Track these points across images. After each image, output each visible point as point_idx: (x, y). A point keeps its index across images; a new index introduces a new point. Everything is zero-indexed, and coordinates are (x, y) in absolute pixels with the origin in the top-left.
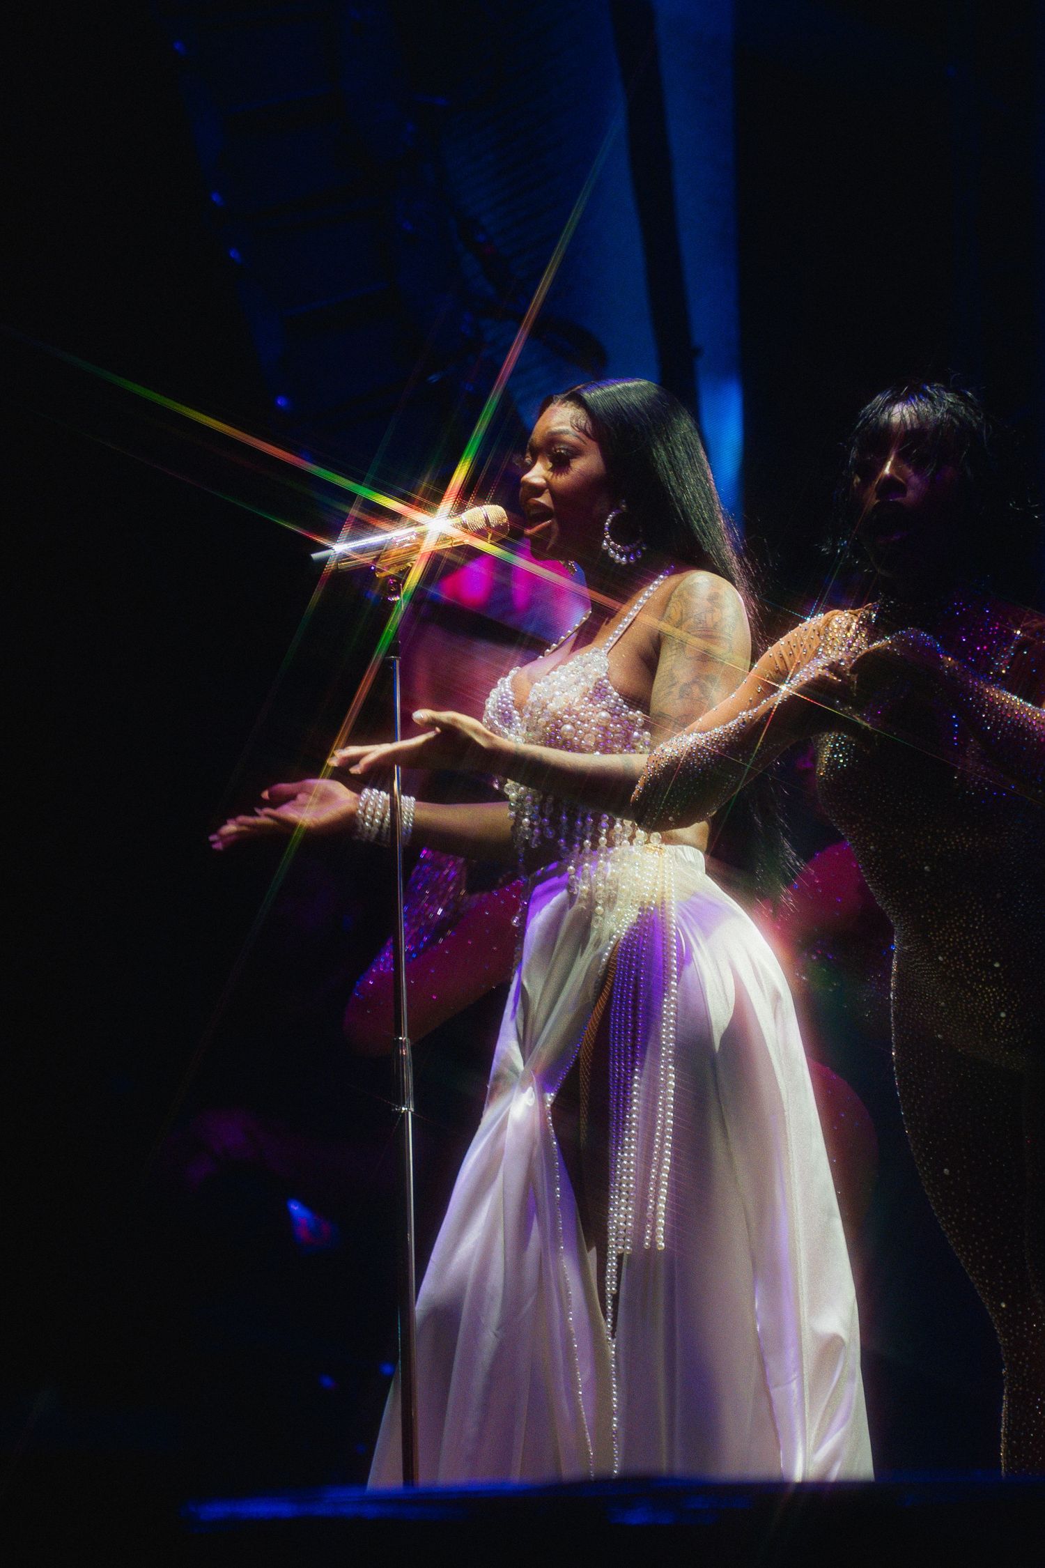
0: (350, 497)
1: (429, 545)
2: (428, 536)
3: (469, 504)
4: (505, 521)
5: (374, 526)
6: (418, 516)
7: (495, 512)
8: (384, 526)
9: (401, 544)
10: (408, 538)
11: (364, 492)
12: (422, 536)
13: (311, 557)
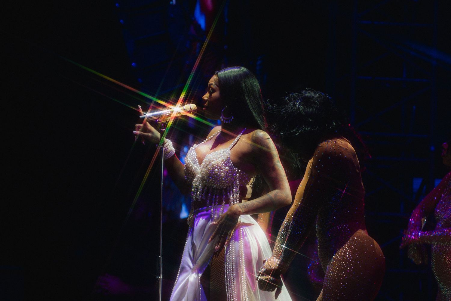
0: (151, 101)
1: (174, 115)
2: (174, 112)
3: (186, 104)
4: (196, 109)
5: (158, 109)
6: (171, 106)
7: (193, 106)
8: (161, 109)
9: (166, 114)
10: (168, 113)
11: (155, 99)
12: (172, 112)
13: (139, 117)
